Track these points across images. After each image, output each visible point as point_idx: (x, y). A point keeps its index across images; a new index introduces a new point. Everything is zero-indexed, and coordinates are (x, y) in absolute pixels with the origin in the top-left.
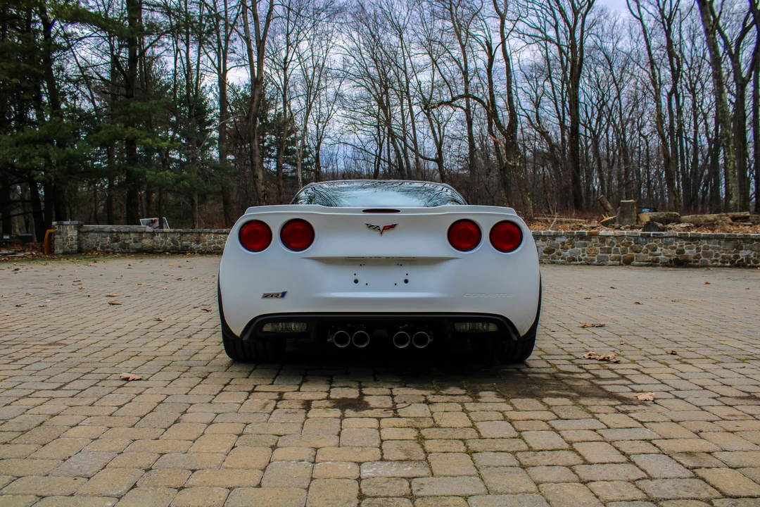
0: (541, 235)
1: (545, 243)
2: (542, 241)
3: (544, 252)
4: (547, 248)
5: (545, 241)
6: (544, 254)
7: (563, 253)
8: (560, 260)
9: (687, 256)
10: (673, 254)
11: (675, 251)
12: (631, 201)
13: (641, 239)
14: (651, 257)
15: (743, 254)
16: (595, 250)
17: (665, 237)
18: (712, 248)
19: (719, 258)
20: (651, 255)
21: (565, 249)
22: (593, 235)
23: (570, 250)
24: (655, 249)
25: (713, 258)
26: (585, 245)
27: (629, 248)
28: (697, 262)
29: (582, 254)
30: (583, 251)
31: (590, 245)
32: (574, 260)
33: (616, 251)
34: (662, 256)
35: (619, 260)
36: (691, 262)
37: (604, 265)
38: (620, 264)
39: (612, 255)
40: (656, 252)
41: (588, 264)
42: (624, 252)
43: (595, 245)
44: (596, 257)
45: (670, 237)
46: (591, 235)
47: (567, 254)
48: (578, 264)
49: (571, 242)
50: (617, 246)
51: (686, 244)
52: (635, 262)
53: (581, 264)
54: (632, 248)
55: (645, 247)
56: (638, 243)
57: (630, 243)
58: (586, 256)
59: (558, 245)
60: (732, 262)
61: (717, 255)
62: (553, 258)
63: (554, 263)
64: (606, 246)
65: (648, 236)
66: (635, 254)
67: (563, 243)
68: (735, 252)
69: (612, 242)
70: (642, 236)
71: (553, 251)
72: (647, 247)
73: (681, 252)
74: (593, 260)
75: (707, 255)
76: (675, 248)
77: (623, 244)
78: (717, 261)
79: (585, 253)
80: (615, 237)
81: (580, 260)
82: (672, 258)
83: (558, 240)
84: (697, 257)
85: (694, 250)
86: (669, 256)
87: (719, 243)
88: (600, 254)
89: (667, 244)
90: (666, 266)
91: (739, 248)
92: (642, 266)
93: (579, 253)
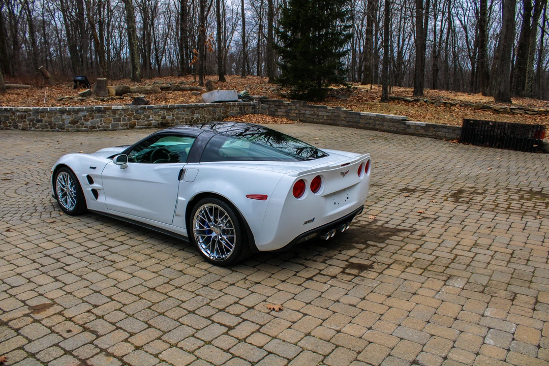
0: (66, 110)
1: (70, 117)
2: (67, 114)
3: (70, 123)
4: (72, 120)
5: (70, 115)
6: (69, 125)
7: (85, 123)
8: (83, 128)
9: (168, 120)
10: (159, 119)
11: (160, 117)
12: (105, 79)
13: (140, 111)
14: (147, 122)
15: (195, 116)
16: (110, 120)
17: (155, 109)
18: (180, 114)
19: (184, 120)
20: (146, 121)
21: (87, 120)
22: (108, 109)
23: (91, 120)
24: (149, 117)
25: (181, 120)
26: (102, 117)
27: (132, 117)
28: (173, 123)
29: (100, 123)
30: (101, 121)
31: (106, 116)
32: (94, 127)
33: (124, 119)
34: (153, 121)
35: (126, 126)
36: (169, 124)
37: (116, 130)
38: (127, 129)
39: (122, 122)
40: (150, 119)
41: (105, 130)
42: (129, 120)
43: (109, 116)
44: (110, 125)
45: (158, 108)
46: (106, 109)
47: (89, 123)
48: (97, 131)
49: (91, 115)
50: (125, 116)
51: (167, 112)
52: (137, 127)
53: (100, 130)
54: (134, 117)
55: (142, 116)
56: (138, 114)
57: (133, 114)
58: (103, 125)
59: (81, 117)
60: (190, 122)
61: (183, 118)
62: (78, 127)
63: (79, 131)
64: (117, 117)
65: (145, 108)
66: (137, 121)
67: (85, 116)
68: (192, 115)
69: (121, 114)
70: (141, 108)
71: (77, 122)
72: (144, 115)
73: (164, 118)
74: (108, 127)
75: (178, 118)
76: (160, 115)
77: (128, 115)
78: (183, 122)
79: (103, 122)
80: (123, 110)
81: (99, 127)
82: (159, 122)
83: (81, 114)
84: (173, 120)
85: (171, 116)
86: (158, 121)
87: (184, 111)
88: (113, 122)
89: (155, 113)
90: (156, 127)
91: (193, 113)
92: (141, 129)
93: (98, 122)
